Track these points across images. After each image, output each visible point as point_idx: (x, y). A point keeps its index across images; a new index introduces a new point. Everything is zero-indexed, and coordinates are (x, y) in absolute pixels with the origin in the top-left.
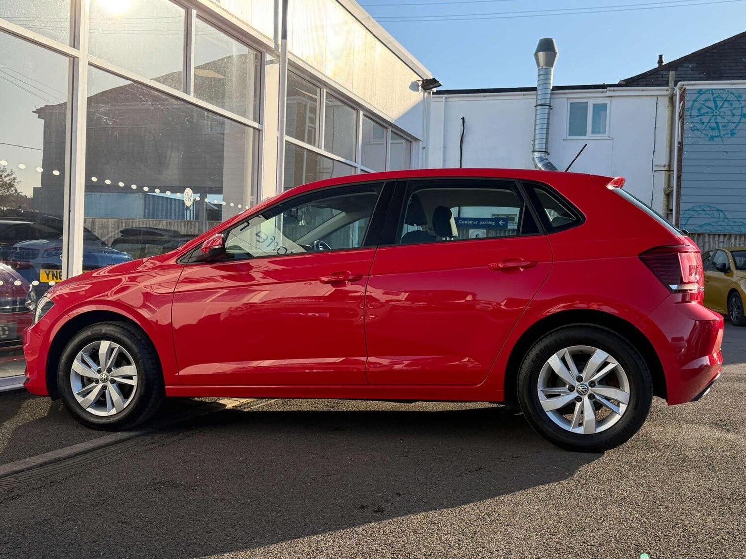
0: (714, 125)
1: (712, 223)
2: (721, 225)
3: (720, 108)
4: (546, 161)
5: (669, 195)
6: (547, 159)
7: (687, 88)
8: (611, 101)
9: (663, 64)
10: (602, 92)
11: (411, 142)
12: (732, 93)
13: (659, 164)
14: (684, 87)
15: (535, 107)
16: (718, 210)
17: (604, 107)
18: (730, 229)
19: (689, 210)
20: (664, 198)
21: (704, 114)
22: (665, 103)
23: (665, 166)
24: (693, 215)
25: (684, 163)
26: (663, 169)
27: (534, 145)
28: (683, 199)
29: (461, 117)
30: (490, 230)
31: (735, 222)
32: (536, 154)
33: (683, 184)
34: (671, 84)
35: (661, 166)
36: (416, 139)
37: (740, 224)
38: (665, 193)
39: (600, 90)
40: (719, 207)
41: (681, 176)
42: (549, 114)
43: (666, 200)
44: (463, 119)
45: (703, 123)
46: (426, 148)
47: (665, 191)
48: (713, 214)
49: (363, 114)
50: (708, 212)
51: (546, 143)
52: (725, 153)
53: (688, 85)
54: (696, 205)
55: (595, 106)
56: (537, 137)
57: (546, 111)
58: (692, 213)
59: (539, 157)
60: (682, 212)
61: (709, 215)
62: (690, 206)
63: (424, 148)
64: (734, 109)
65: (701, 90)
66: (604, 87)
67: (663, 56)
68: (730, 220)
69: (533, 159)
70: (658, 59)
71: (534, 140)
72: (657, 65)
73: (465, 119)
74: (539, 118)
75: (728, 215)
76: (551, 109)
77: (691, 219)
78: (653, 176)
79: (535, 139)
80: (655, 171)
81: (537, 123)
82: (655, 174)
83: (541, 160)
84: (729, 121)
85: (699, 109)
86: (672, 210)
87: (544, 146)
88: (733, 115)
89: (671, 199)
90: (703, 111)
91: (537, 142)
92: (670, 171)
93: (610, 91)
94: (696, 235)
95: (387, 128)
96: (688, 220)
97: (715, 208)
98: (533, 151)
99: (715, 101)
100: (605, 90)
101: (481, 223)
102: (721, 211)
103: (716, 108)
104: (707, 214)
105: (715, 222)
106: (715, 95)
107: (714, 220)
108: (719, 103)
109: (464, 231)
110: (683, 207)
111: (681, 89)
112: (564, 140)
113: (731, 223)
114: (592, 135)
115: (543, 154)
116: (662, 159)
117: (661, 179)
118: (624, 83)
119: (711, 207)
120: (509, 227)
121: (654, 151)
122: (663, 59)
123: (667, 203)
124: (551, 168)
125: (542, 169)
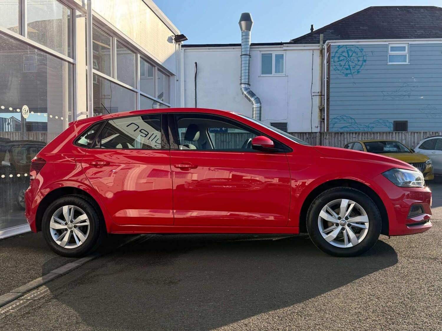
0: (348, 67)
1: (348, 126)
2: (353, 127)
3: (351, 56)
4: (249, 90)
5: (322, 110)
6: (249, 89)
7: (332, 44)
8: (286, 53)
9: (314, 31)
10: (281, 47)
11: (169, 76)
12: (358, 48)
13: (315, 91)
14: (330, 44)
15: (241, 56)
16: (351, 118)
17: (282, 56)
18: (359, 129)
19: (334, 119)
20: (318, 112)
21: (341, 61)
22: (317, 54)
23: (318, 93)
24: (337, 122)
25: (331, 90)
27: (241, 80)
28: (331, 112)
29: (195, 62)
30: (217, 134)
31: (361, 125)
32: (243, 86)
33: (331, 103)
34: (321, 42)
35: (316, 93)
36: (172, 75)
37: (364, 126)
38: (319, 109)
39: (279, 46)
40: (351, 116)
41: (329, 98)
42: (249, 60)
43: (320, 113)
44: (196, 63)
45: (341, 66)
46: (179, 80)
47: (319, 108)
48: (348, 120)
49: (140, 57)
50: (345, 120)
51: (249, 79)
52: (355, 84)
53: (332, 42)
54: (337, 115)
55: (277, 56)
56: (243, 75)
57: (248, 59)
58: (336, 120)
60: (330, 120)
61: (346, 121)
62: (335, 116)
63: (177, 80)
64: (359, 57)
65: (339, 45)
66: (281, 44)
67: (313, 26)
68: (358, 124)
69: (241, 89)
70: (310, 27)
71: (241, 77)
72: (310, 32)
74: (243, 63)
75: (357, 121)
76: (250, 57)
77: (336, 124)
78: (312, 99)
79: (241, 76)
80: (313, 96)
81: (243, 66)
83: (246, 89)
84: (356, 65)
85: (339, 57)
86: (324, 119)
87: (247, 80)
88: (359, 61)
89: (323, 112)
90: (341, 58)
91: (243, 78)
92: (321, 95)
93: (285, 46)
94: (340, 133)
95: (155, 67)
96: (334, 124)
97: (349, 117)
98: (241, 84)
99: (348, 52)
100: (282, 46)
102: (353, 119)
103: (349, 56)
104: (344, 121)
105: (350, 126)
106: (348, 49)
107: (350, 124)
108: (350, 54)
110: (331, 117)
111: (327, 45)
112: (259, 77)
113: (359, 126)
114: (275, 74)
115: (247, 86)
116: (317, 88)
117: (317, 100)
118: (293, 42)
119: (347, 117)
120: (229, 132)
121: (312, 83)
122: (313, 27)
123: (320, 115)
124: (252, 94)
125: (247, 95)
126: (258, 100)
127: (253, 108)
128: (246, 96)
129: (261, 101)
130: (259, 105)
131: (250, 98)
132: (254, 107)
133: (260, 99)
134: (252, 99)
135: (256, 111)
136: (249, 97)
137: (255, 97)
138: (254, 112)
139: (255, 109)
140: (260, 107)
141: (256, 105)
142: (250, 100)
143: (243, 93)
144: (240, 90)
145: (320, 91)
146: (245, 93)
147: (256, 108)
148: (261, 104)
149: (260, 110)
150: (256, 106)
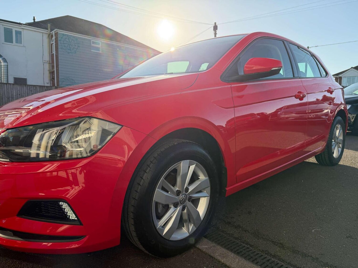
0: (69, 48)
3: (71, 42)
7: (59, 32)
8: (23, 31)
9: (36, 21)
10: (19, 26)
12: (74, 38)
14: (57, 31)
16: (73, 80)
17: (20, 33)
19: (62, 79)
21: (65, 44)
23: (48, 61)
24: (64, 81)
25: (60, 61)
26: (47, 62)
33: (60, 69)
34: (49, 29)
35: (46, 61)
38: (49, 72)
39: (19, 25)
40: (72, 78)
41: (58, 66)
43: (50, 74)
45: (65, 47)
48: (71, 81)
52: (73, 59)
53: (59, 31)
55: (16, 31)
60: (60, 80)
61: (69, 81)
62: (64, 77)
64: (75, 43)
65: (64, 34)
66: (20, 24)
75: (76, 82)
82: (44, 64)
84: (74, 48)
85: (64, 41)
86: (53, 79)
88: (75, 46)
89: (53, 74)
90: (65, 42)
92: (51, 63)
93: (23, 26)
96: (62, 82)
99: (69, 39)
100: (21, 25)
102: (74, 80)
103: (69, 42)
105: (72, 84)
106: (69, 37)
108: (70, 40)
110: (60, 78)
111: (55, 32)
112: (2, 43)
114: (16, 44)
117: (47, 66)
118: (28, 24)
119: (70, 78)
121: (43, 55)
122: (35, 18)
123: (50, 76)
129: (7, 61)
132: (2, 64)
133: (6, 60)
135: (3, 68)
137: (3, 57)
140: (7, 65)
141: (4, 63)
145: (49, 60)
147: (4, 65)
148: (7, 63)
149: (7, 68)
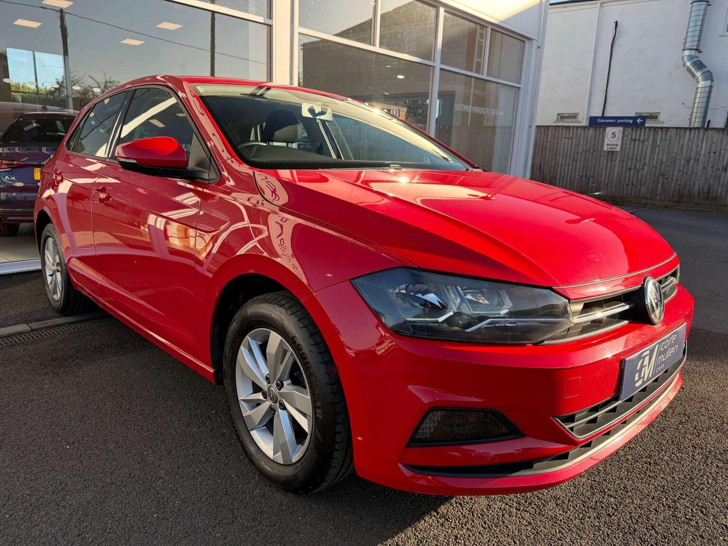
4: (696, 59)
6: (697, 57)
11: (524, 42)
15: (691, 4)
27: (685, 43)
29: (615, 21)
30: (627, 128)
32: (687, 53)
36: (529, 39)
42: (705, 10)
44: (616, 23)
46: (542, 47)
49: (445, 11)
51: (699, 41)
56: (690, 34)
57: (703, 7)
59: (688, 55)
63: (539, 47)
69: (683, 58)
71: (686, 39)
73: (618, 22)
74: (693, 15)
76: (709, 5)
79: (686, 37)
81: (691, 21)
83: (690, 58)
87: (696, 43)
91: (689, 40)
95: (486, 27)
98: (684, 50)
101: (619, 121)
109: (602, 128)
112: (720, 36)
115: (693, 52)
120: (646, 125)
124: (699, 65)
125: (691, 67)
126: (709, 76)
127: (697, 88)
128: (689, 70)
129: (714, 76)
130: (708, 83)
131: (695, 73)
132: (700, 86)
133: (713, 74)
134: (698, 74)
135: (701, 93)
136: (693, 70)
137: (705, 70)
138: (698, 95)
139: (699, 91)
140: (711, 87)
141: (704, 82)
142: (693, 75)
143: (684, 65)
144: (681, 60)
146: (688, 64)
147: (702, 87)
148: (712, 80)
149: (710, 92)
150: (703, 86)
